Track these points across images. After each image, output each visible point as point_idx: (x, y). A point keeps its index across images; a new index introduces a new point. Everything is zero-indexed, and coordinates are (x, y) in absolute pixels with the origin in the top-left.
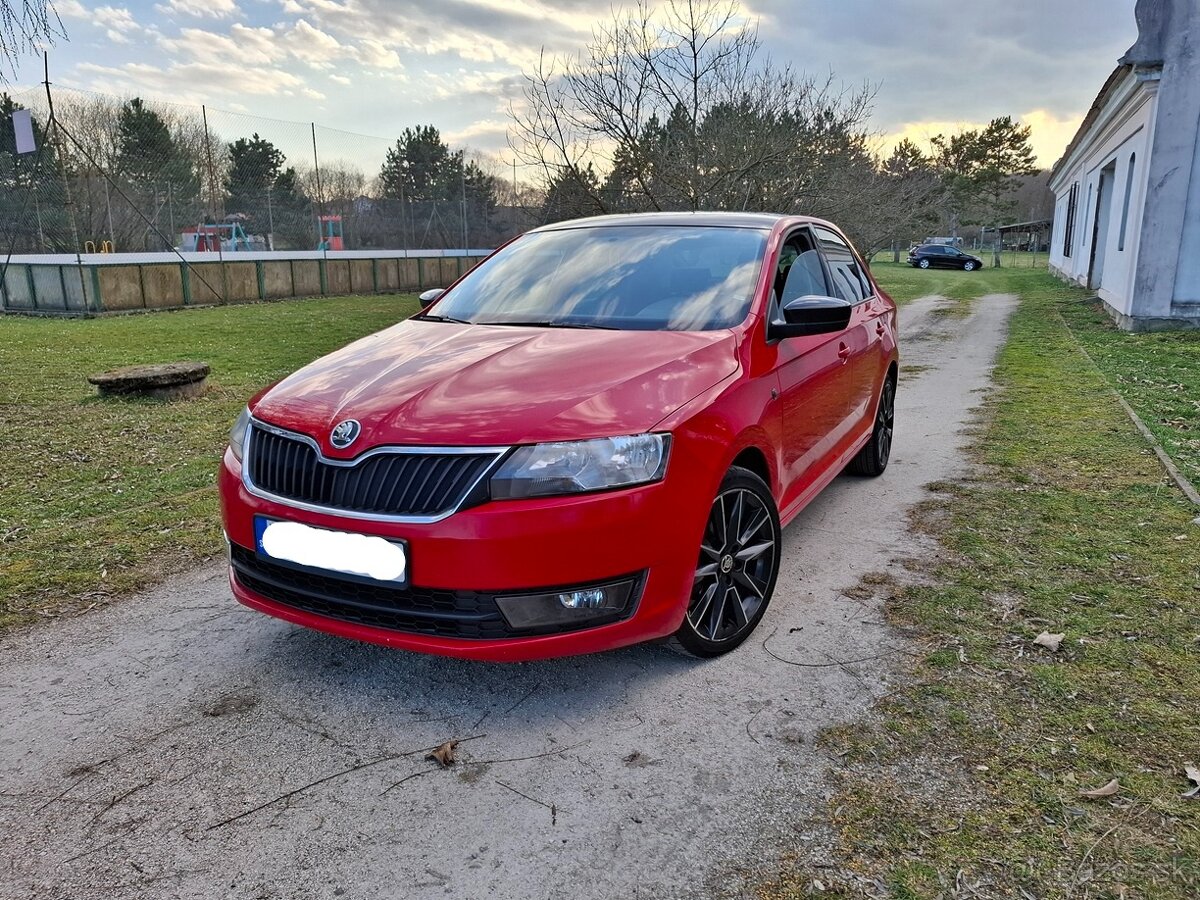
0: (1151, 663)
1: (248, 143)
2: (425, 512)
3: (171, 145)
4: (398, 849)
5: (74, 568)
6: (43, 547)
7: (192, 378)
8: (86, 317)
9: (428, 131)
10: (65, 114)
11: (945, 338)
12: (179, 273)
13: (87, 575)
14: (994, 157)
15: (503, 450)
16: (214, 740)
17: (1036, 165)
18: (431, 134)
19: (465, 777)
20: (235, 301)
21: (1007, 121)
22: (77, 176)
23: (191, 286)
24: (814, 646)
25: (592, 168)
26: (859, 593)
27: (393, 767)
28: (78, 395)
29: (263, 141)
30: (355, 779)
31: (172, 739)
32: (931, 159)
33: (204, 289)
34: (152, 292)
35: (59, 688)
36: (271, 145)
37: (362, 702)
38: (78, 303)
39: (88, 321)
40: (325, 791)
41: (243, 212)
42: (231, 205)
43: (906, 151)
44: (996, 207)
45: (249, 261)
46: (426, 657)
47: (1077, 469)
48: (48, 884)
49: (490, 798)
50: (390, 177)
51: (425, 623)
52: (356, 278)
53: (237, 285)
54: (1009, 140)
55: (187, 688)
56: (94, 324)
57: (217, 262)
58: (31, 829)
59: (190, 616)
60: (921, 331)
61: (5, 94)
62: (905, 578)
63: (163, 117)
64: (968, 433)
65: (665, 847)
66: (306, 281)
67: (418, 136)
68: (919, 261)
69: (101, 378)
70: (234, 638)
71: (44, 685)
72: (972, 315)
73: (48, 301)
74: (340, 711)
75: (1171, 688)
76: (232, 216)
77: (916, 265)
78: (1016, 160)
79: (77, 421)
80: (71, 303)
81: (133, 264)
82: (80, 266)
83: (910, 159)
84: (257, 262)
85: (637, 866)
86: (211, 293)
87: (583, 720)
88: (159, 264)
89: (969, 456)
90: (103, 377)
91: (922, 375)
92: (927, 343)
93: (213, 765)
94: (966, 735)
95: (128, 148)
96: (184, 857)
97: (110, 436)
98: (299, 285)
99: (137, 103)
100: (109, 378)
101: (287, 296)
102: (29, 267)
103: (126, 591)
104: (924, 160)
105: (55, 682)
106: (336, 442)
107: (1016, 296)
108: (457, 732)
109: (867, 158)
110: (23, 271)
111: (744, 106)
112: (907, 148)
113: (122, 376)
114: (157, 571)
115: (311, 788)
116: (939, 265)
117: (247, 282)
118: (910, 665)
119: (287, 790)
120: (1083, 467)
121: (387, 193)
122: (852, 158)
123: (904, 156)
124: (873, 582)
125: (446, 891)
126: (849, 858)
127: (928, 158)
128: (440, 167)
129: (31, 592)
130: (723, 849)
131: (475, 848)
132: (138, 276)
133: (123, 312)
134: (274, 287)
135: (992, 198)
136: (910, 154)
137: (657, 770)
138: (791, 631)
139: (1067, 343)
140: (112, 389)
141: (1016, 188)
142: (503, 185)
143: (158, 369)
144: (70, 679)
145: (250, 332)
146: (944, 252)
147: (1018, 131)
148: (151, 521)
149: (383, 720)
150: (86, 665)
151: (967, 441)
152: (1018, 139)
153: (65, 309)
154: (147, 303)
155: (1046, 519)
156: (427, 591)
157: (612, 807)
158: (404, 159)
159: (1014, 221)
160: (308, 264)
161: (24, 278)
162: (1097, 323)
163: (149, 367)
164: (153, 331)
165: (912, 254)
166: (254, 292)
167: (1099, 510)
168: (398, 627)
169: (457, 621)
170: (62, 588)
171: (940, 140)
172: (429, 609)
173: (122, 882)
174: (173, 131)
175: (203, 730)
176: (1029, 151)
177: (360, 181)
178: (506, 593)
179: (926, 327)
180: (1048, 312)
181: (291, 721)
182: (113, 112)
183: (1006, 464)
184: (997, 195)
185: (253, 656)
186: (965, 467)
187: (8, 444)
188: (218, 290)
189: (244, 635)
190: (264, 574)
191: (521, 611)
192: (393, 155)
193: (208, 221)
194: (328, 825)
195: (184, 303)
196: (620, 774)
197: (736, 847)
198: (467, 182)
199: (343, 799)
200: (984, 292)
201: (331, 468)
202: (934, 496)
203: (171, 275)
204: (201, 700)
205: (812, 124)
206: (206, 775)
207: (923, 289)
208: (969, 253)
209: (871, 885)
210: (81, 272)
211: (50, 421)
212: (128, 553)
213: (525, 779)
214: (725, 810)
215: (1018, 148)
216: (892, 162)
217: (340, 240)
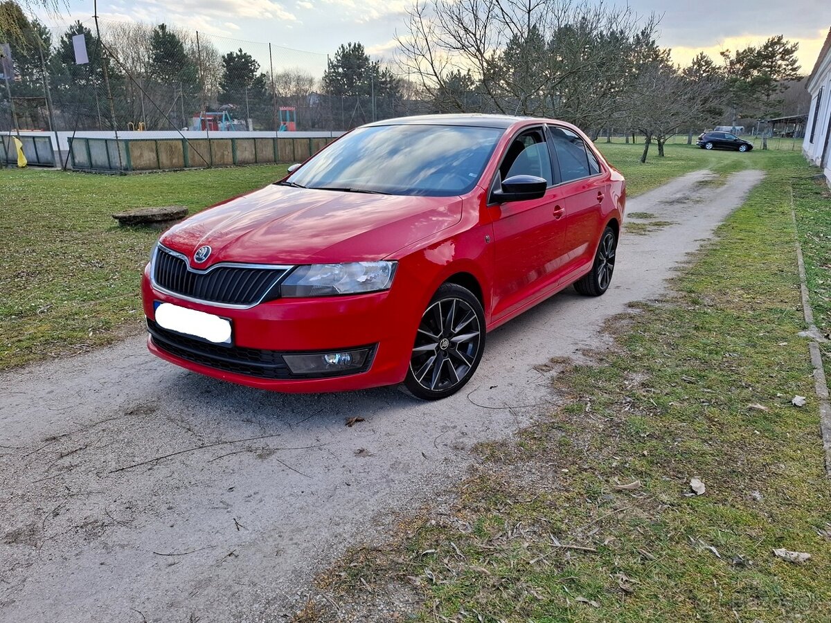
0: (710, 420)
1: (235, 55)
2: (243, 303)
3: (185, 56)
4: (209, 489)
5: (74, 330)
6: (60, 317)
7: (176, 217)
8: (121, 174)
9: (357, 46)
10: (118, 35)
11: (698, 202)
12: (181, 146)
13: (80, 334)
14: (768, 66)
15: (289, 267)
16: (127, 427)
17: (800, 72)
18: (358, 48)
19: (260, 456)
20: (217, 166)
21: (780, 39)
22: (124, 78)
23: (189, 155)
24: (499, 397)
25: (470, 73)
26: (544, 368)
27: (221, 449)
28: (107, 226)
29: (245, 54)
30: (198, 453)
31: (104, 426)
32: (719, 68)
33: (197, 158)
34: (164, 159)
35: (50, 396)
36: (250, 56)
37: (215, 413)
38: (117, 164)
39: (122, 177)
40: (179, 459)
41: (232, 104)
42: (224, 99)
43: (702, 62)
44: (767, 104)
45: (227, 139)
46: (262, 391)
47: (740, 296)
48: (20, 493)
49: (270, 468)
50: (330, 79)
51: (245, 368)
52: (298, 151)
53: (219, 154)
54: (780, 53)
55: (120, 400)
56: (125, 179)
57: (206, 139)
58: (18, 466)
59: (133, 360)
60: (683, 196)
61: (78, 21)
62: (579, 360)
63: (180, 37)
64: (676, 269)
65: (358, 498)
66: (264, 153)
67: (350, 50)
68: (705, 144)
69: (120, 215)
70: (155, 375)
71: (42, 394)
72: (726, 186)
73: (99, 163)
74: (202, 416)
75: (715, 434)
76: (225, 106)
77: (703, 147)
78: (785, 69)
79: (102, 242)
80: (113, 165)
81: (151, 140)
82: (117, 140)
83: (704, 68)
84: (232, 140)
85: (338, 507)
86: (202, 159)
87: (340, 430)
88: (170, 139)
89: (669, 285)
90: (121, 214)
91: (666, 228)
92: (682, 205)
93: (122, 441)
94: (564, 451)
95: (157, 59)
96: (94, 485)
97: (119, 252)
98: (260, 156)
99: (163, 27)
100: (124, 215)
101: (252, 163)
102: (87, 140)
103: (101, 344)
104: (714, 69)
105: (49, 393)
106: (197, 259)
107: (765, 172)
108: (265, 432)
109: (671, 67)
110: (83, 143)
111: (583, 27)
112: (702, 59)
113: (132, 214)
114: (122, 334)
115: (172, 456)
116: (721, 147)
117: (226, 153)
118: (553, 410)
119: (157, 456)
120: (745, 296)
121: (327, 92)
122: (661, 66)
123: (700, 66)
124: (557, 362)
125: (228, 512)
126: (459, 511)
127: (717, 67)
128: (364, 72)
129: (47, 342)
130: (390, 501)
131: (251, 492)
132: (154, 148)
133: (145, 172)
134: (244, 156)
135: (765, 98)
136: (704, 64)
137: (372, 459)
138: (491, 388)
139: (785, 208)
140: (128, 222)
141: (783, 90)
142: (410, 85)
143: (155, 210)
144: (57, 391)
145: (223, 187)
146: (724, 137)
147: (789, 47)
148: (126, 305)
149: (224, 423)
150: (68, 384)
151: (673, 275)
152: (788, 52)
153: (109, 169)
154: (161, 166)
155: (696, 328)
156: (244, 349)
157: (338, 476)
158: (339, 66)
159: (779, 115)
160: (266, 141)
161: (84, 148)
162: (817, 193)
163: (150, 209)
164: (161, 185)
165: (701, 139)
166: (230, 160)
167: (737, 324)
168: (231, 370)
169: (262, 368)
170: (65, 340)
171: (726, 53)
172: (246, 360)
173: (58, 494)
174: (187, 46)
175: (123, 422)
176: (795, 61)
177: (311, 82)
178: (288, 352)
179: (688, 193)
180: (783, 184)
181: (172, 421)
182: (147, 33)
183: (691, 292)
184: (768, 95)
185: (163, 385)
186: (662, 292)
187: (58, 255)
188: (207, 158)
189: (161, 373)
190: (162, 336)
191: (298, 364)
192: (332, 63)
193: (208, 109)
194: (176, 475)
195: (184, 166)
196: (349, 460)
197: (398, 501)
198: (383, 83)
199: (188, 463)
200: (745, 168)
201: (194, 275)
202: (630, 310)
203: (176, 147)
204: (126, 407)
205: (631, 40)
206: (117, 445)
207: (700, 164)
208: (743, 139)
209: (464, 525)
210: (118, 144)
211: (86, 242)
212: (107, 323)
213: (294, 459)
214: (400, 482)
215: (787, 60)
216: (690, 69)
217: (294, 124)
